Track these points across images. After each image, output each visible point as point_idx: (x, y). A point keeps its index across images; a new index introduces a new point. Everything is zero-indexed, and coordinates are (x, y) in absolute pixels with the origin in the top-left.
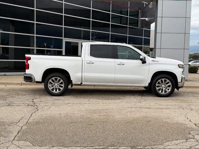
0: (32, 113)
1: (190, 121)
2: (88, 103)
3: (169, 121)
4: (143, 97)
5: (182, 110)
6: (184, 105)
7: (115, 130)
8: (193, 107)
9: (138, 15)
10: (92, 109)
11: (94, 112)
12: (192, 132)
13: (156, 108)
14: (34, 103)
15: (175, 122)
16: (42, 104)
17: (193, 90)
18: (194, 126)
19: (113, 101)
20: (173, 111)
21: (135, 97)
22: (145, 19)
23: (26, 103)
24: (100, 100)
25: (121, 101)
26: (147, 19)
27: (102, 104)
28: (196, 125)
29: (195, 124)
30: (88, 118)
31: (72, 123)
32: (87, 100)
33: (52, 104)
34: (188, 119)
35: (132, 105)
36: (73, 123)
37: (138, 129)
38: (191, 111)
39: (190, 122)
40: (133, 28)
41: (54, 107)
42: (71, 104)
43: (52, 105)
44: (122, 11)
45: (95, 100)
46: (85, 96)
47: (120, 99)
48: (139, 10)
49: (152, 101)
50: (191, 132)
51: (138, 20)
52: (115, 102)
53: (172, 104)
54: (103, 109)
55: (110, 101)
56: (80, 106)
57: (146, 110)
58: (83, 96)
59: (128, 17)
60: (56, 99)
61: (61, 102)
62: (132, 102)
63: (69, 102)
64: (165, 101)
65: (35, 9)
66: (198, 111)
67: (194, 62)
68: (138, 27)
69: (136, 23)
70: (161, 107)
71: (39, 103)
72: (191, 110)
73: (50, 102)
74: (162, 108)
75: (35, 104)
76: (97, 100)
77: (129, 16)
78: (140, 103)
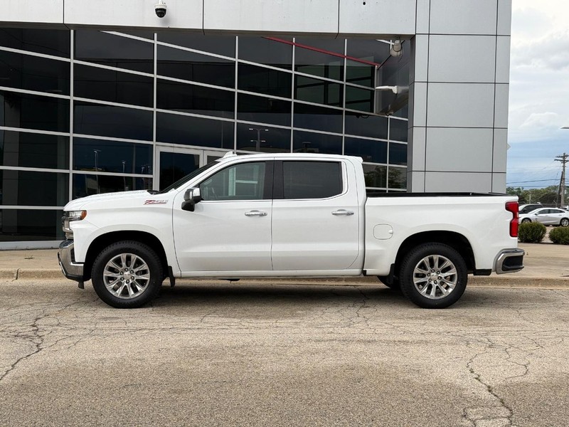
0: (18, 357)
1: (476, 378)
2: (197, 327)
3: (415, 378)
4: (362, 311)
5: (464, 347)
6: (474, 331)
7: (247, 408)
8: (498, 339)
9: (372, 78)
10: (200, 346)
11: (205, 353)
12: (475, 410)
13: (388, 342)
14: (35, 328)
15: (432, 381)
16: (60, 333)
17: (515, 291)
18: (485, 394)
19: (272, 322)
20: (438, 348)
21: (339, 311)
22: (391, 90)
23: (13, 328)
24: (236, 320)
25: (294, 321)
26: (395, 89)
27: (236, 332)
28: (490, 391)
29: (489, 387)
30: (182, 371)
31: (126, 386)
32: (196, 319)
33: (88, 332)
34: (472, 372)
35: (324, 333)
36: (130, 387)
37: (318, 403)
38: (488, 350)
39: (477, 381)
40: (358, 115)
41: (91, 342)
42: (145, 331)
43: (85, 336)
44: (328, 66)
45: (220, 320)
46: (196, 308)
47: (293, 316)
48: (374, 64)
49: (386, 321)
50: (471, 410)
51: (372, 92)
52: (278, 324)
53: (441, 329)
54: (234, 344)
55: (263, 323)
56: (169, 337)
57: (361, 347)
58: (188, 308)
59: (344, 83)
60: (106, 319)
61: (117, 326)
62: (327, 323)
63: (142, 325)
64: (423, 322)
65: (72, 61)
66: (507, 350)
67: (541, 212)
68: (373, 112)
69: (369, 101)
70: (406, 338)
71: (50, 329)
72: (490, 347)
73: (85, 327)
74: (406, 342)
75: (38, 333)
76: (226, 320)
77: (346, 81)
78: (349, 326)
